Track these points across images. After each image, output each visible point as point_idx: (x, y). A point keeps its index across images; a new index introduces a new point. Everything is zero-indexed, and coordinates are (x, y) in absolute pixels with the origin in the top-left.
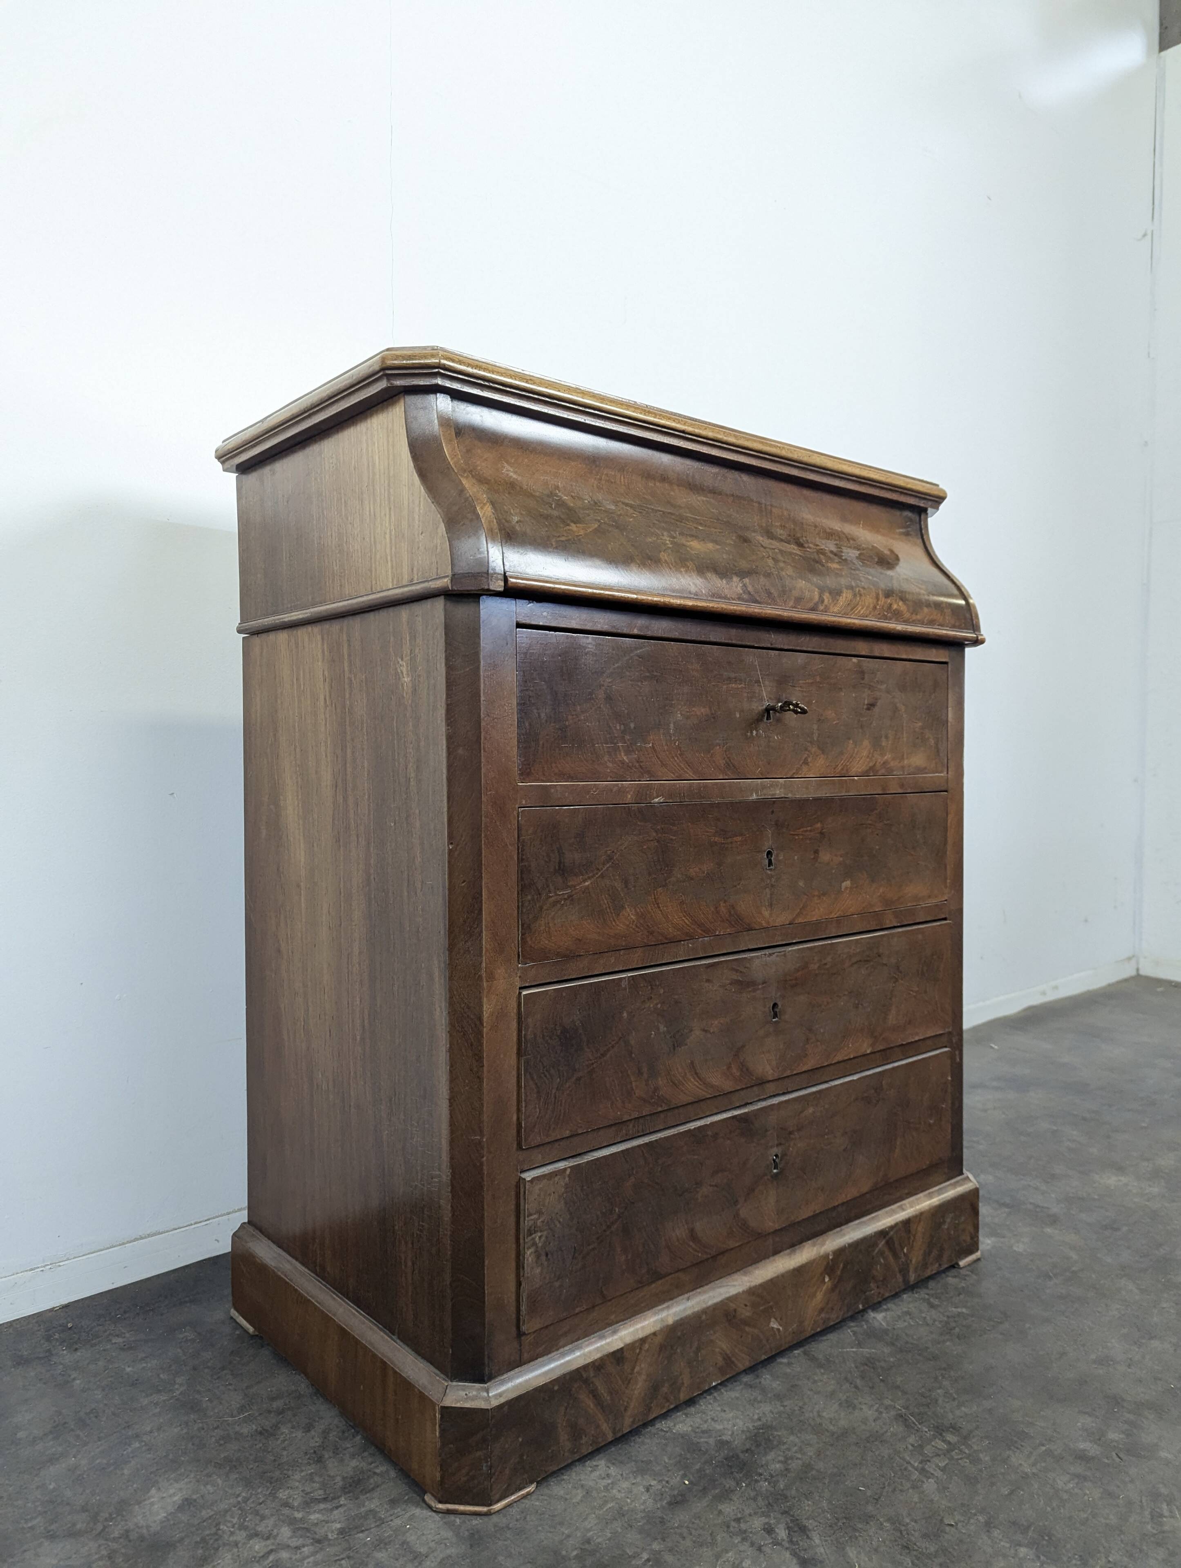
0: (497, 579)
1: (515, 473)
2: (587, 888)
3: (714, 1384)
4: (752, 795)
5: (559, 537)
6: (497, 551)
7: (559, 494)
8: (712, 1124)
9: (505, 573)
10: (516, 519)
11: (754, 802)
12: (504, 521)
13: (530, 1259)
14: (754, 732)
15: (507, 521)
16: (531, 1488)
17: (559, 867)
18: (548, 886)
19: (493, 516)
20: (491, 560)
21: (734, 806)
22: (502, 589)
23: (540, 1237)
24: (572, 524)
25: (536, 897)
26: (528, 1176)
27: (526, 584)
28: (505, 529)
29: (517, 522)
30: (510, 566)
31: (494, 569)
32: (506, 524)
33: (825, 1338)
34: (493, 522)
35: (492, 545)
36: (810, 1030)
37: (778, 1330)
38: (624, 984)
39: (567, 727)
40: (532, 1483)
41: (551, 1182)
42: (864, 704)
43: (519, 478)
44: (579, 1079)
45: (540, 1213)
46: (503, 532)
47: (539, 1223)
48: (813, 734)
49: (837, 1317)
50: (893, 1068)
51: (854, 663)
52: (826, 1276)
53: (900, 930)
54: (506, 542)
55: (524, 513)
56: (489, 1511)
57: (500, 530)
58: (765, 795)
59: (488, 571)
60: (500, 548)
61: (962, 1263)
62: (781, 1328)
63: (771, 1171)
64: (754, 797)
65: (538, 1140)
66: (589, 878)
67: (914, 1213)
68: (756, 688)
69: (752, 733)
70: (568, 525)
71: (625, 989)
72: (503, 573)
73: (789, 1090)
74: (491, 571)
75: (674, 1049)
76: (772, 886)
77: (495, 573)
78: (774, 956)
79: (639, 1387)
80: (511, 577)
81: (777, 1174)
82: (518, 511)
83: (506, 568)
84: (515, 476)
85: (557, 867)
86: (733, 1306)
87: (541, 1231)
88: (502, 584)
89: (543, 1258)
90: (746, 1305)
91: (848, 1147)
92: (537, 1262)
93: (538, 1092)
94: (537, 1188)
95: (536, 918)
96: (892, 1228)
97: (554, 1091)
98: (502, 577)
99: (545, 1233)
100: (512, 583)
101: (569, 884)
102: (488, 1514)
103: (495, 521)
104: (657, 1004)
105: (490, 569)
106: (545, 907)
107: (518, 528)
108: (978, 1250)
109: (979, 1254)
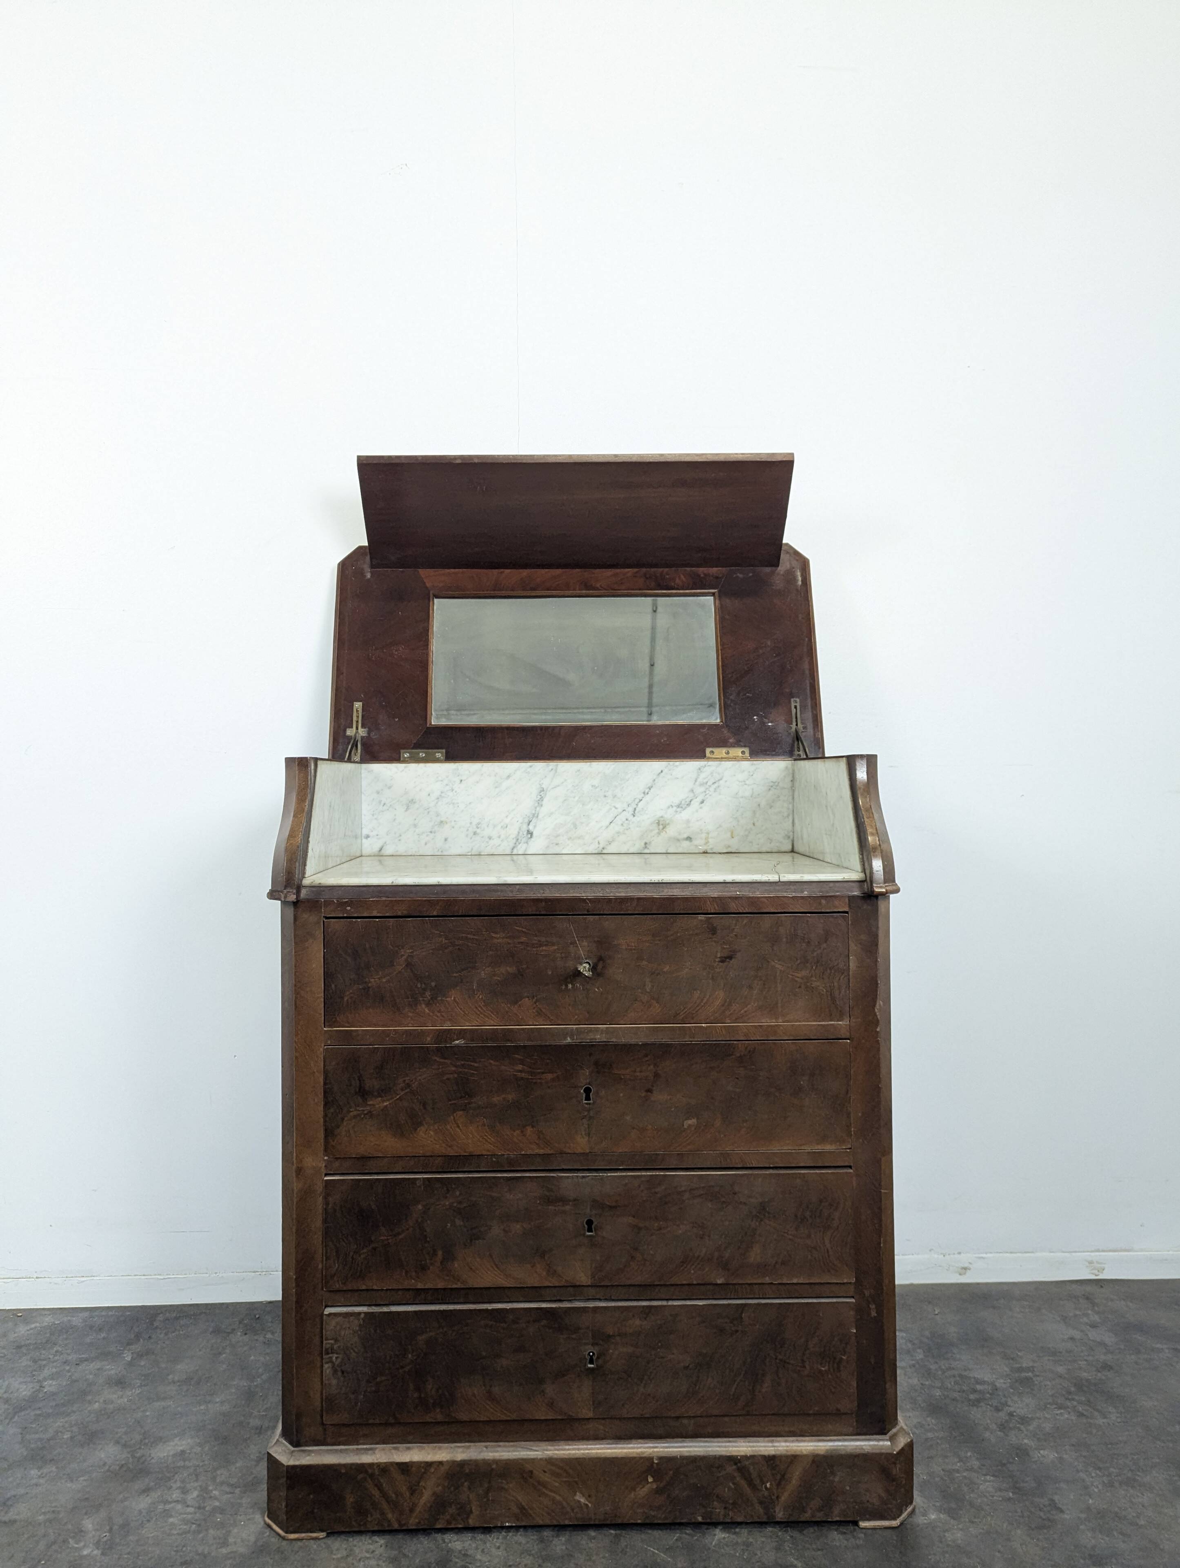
2: (386, 1106)
3: (507, 1524)
4: (565, 1038)
8: (512, 1310)
11: (569, 1046)
13: (328, 1372)
14: (570, 986)
16: (322, 1535)
17: (360, 1090)
18: (348, 1103)
21: (545, 1050)
23: (337, 1358)
25: (338, 1111)
26: (328, 1311)
33: (650, 1531)
36: (636, 1249)
37: (587, 1505)
38: (418, 1183)
39: (369, 988)
40: (322, 1531)
41: (347, 1320)
42: (716, 957)
44: (375, 1249)
45: (336, 1340)
47: (335, 1347)
48: (645, 986)
49: (666, 1518)
50: (759, 1304)
51: (701, 921)
52: (649, 1477)
53: (771, 1171)
56: (285, 1536)
58: (582, 1039)
61: (863, 1524)
62: (590, 1505)
63: (585, 1365)
64: (569, 1040)
65: (337, 1286)
66: (388, 1100)
67: (785, 1453)
68: (572, 949)
69: (567, 986)
71: (420, 1187)
73: (613, 1298)
75: (471, 1241)
76: (591, 1118)
78: (587, 1179)
79: (426, 1497)
81: (592, 1369)
85: (357, 1090)
86: (529, 1467)
87: (337, 1354)
89: (340, 1374)
90: (545, 1472)
91: (691, 1366)
92: (333, 1375)
93: (337, 1252)
94: (333, 1323)
95: (338, 1127)
96: (746, 1457)
97: (351, 1254)
99: (341, 1356)
101: (368, 1103)
102: (284, 1538)
104: (453, 1203)
106: (346, 1119)
108: (895, 1519)
109: (895, 1523)
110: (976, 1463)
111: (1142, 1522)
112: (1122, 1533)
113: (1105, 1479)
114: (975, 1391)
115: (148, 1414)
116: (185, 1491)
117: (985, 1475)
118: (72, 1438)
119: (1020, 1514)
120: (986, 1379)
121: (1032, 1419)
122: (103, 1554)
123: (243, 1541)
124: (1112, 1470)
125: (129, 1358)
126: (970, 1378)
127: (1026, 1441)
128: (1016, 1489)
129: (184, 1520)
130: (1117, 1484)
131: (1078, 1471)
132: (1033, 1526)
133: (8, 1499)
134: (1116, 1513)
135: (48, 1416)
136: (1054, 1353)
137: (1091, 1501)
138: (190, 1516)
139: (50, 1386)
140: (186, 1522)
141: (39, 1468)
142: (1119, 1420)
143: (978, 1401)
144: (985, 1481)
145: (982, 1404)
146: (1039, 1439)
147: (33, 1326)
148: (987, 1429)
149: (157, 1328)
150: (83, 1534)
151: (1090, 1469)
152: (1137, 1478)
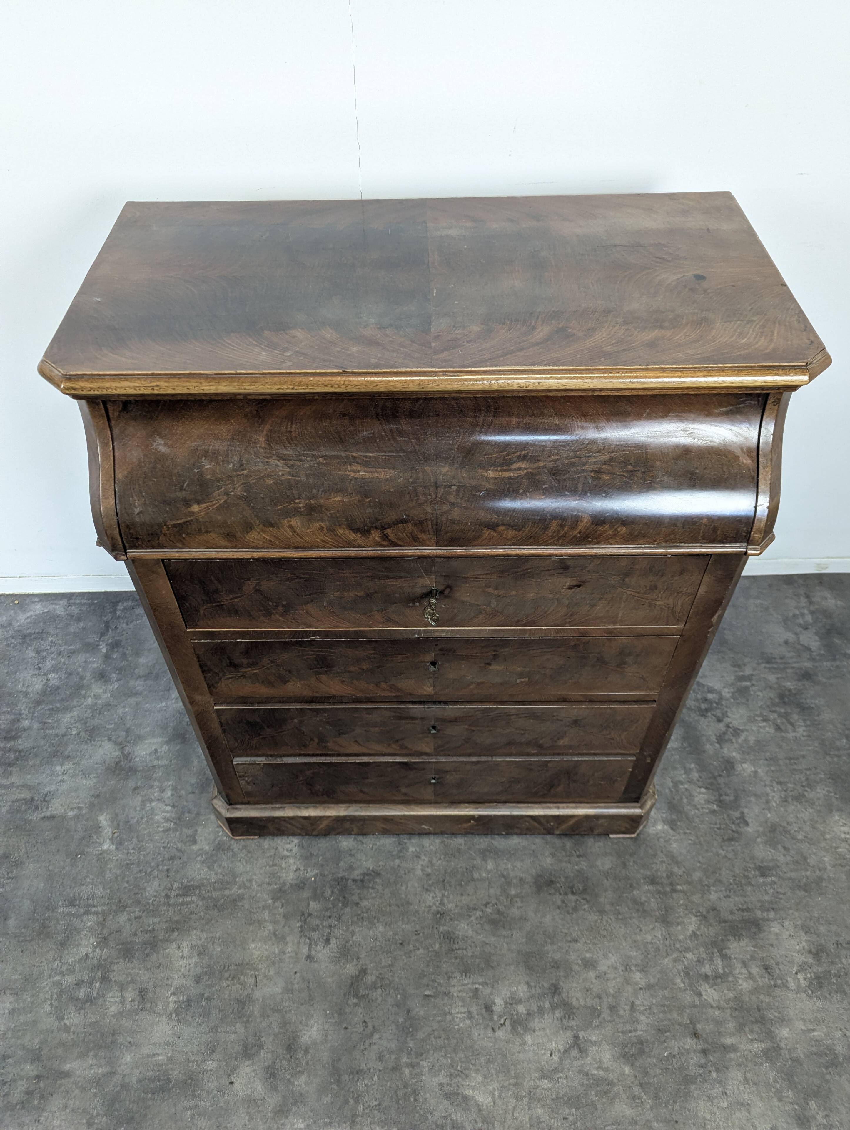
3: (377, 834)
4: (413, 636)
7: (204, 462)
14: (417, 604)
16: (256, 837)
18: (223, 671)
23: (248, 779)
24: (195, 505)
36: (470, 739)
37: (429, 829)
43: (168, 451)
45: (246, 773)
52: (472, 821)
56: (233, 838)
58: (429, 636)
61: (611, 836)
63: (429, 781)
64: (417, 636)
67: (565, 814)
68: (419, 580)
69: (414, 604)
70: (190, 507)
75: (339, 735)
76: (436, 678)
78: (432, 709)
79: (322, 826)
81: (434, 783)
84: (163, 450)
86: (390, 818)
89: (252, 784)
90: (401, 819)
91: (505, 782)
92: (247, 784)
93: (235, 739)
94: (242, 767)
96: (539, 816)
99: (251, 778)
108: (634, 833)
109: (633, 836)
110: (695, 775)
111: (800, 837)
112: (785, 848)
113: (783, 794)
114: (705, 700)
115: (127, 710)
116: (162, 791)
117: (700, 787)
118: (78, 734)
119: (718, 826)
120: (716, 688)
121: (742, 731)
122: (117, 849)
123: (206, 839)
124: (790, 785)
125: (104, 650)
126: (703, 685)
127: (734, 754)
128: (720, 803)
129: (165, 818)
130: (790, 800)
131: (766, 786)
132: (726, 838)
133: (46, 795)
134: (784, 827)
135: (58, 710)
136: (769, 660)
137: (769, 815)
138: (168, 815)
139: (54, 679)
140: (167, 820)
141: (62, 765)
142: (805, 734)
143: (707, 710)
144: (700, 793)
145: (709, 714)
146: (743, 752)
147: (29, 614)
148: (708, 740)
149: (119, 617)
150: (100, 830)
151: (775, 784)
152: (806, 793)
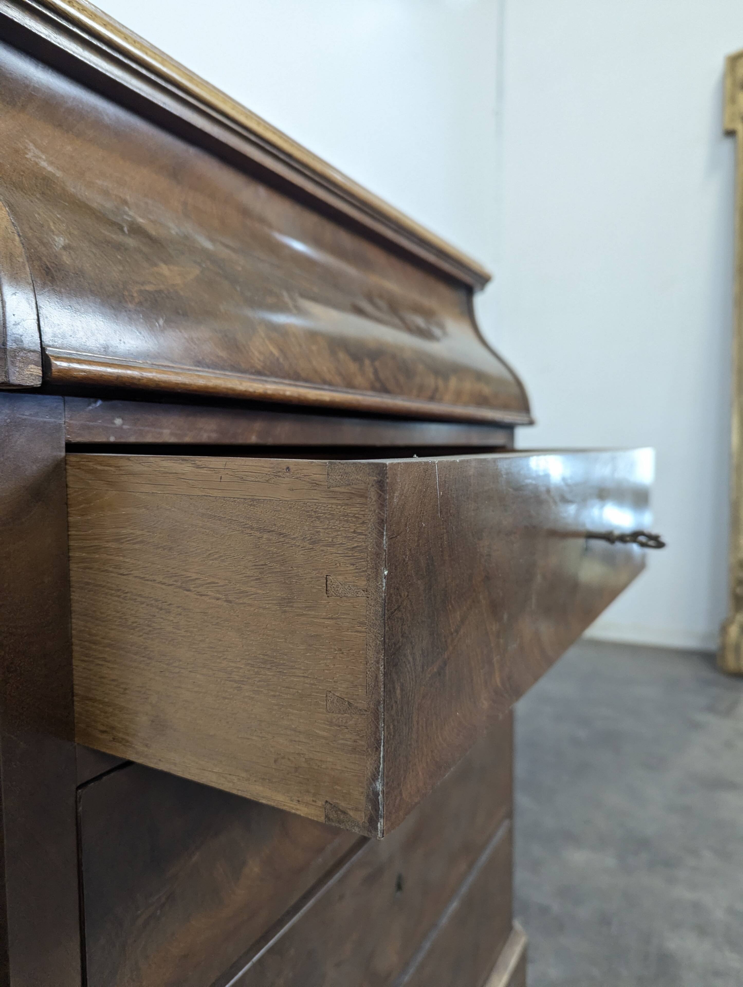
0: (27, 362)
1: (51, 163)
5: (143, 284)
6: (24, 301)
7: (131, 213)
9: (43, 349)
10: (61, 241)
12: (36, 242)
15: (44, 244)
19: (11, 229)
20: (11, 320)
22: (38, 383)
24: (163, 265)
27: (90, 371)
28: (40, 259)
29: (65, 248)
30: (55, 336)
31: (18, 340)
32: (42, 249)
34: (13, 240)
35: (12, 290)
43: (59, 174)
46: (36, 263)
54: (44, 285)
55: (76, 233)
57: (30, 259)
59: (4, 344)
60: (32, 295)
70: (156, 265)
72: (39, 349)
74: (10, 345)
77: (23, 349)
80: (58, 358)
82: (63, 227)
83: (44, 338)
84: (50, 169)
88: (37, 371)
98: (37, 357)
100: (61, 370)
103: (17, 238)
105: (9, 338)
107: (66, 259)
